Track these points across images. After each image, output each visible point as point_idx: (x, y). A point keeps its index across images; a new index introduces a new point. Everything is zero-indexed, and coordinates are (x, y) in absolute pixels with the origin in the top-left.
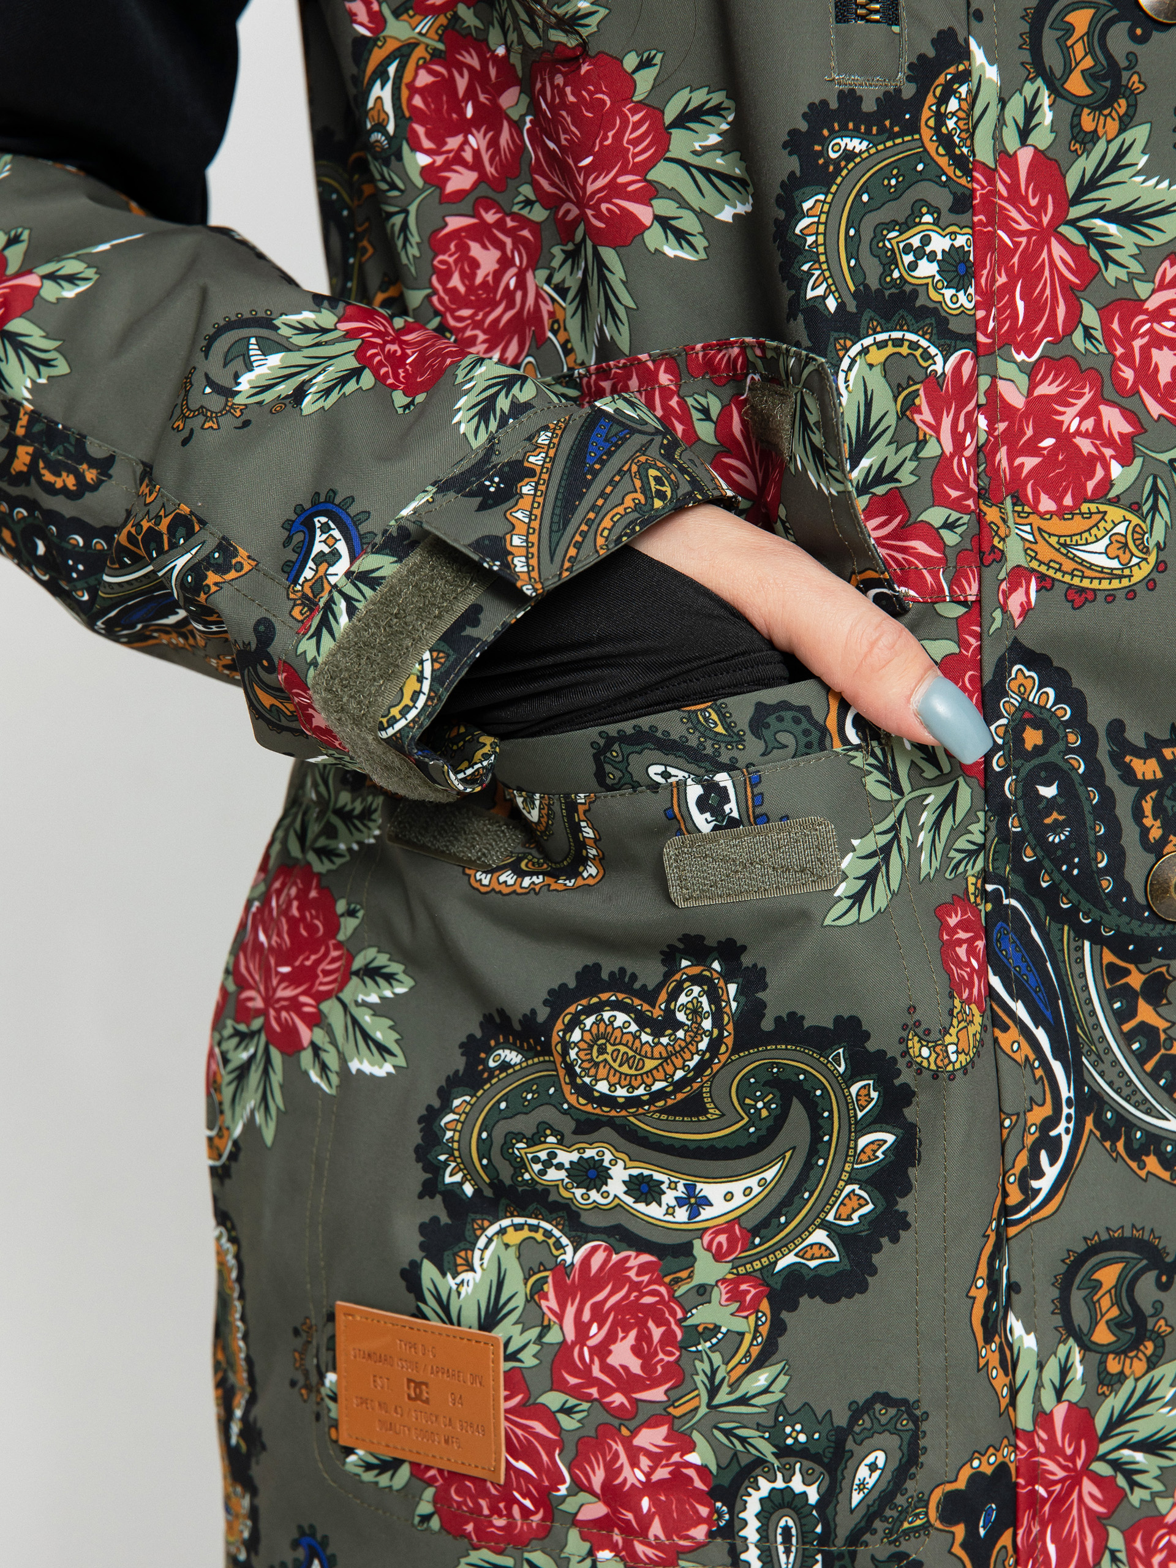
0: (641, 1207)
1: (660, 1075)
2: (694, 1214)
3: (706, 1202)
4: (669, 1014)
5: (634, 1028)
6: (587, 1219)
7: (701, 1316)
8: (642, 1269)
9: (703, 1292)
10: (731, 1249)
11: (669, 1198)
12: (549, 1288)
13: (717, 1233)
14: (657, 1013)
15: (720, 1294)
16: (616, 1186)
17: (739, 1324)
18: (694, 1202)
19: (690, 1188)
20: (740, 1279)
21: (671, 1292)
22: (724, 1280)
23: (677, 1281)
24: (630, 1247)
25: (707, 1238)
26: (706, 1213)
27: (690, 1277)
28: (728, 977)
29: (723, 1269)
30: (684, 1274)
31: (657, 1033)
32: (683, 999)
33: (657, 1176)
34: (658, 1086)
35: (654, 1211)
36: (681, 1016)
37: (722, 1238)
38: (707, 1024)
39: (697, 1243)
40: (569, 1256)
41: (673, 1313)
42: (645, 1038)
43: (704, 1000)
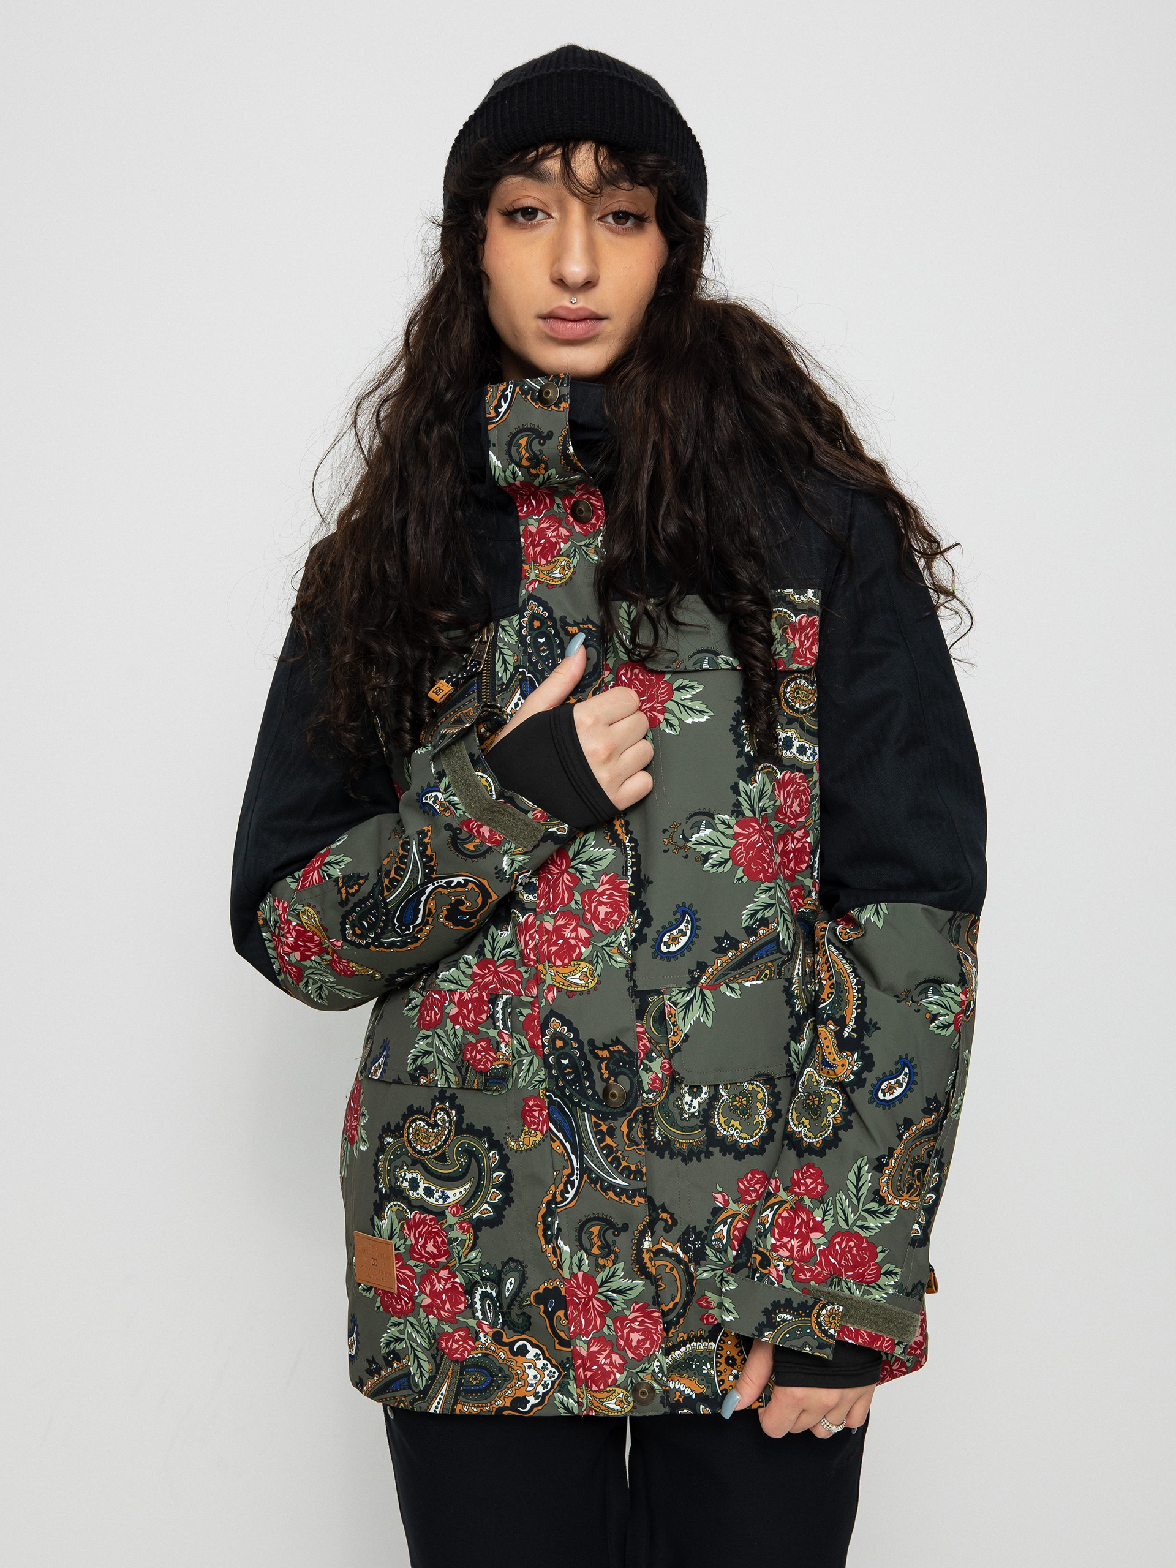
0: (428, 1199)
1: (434, 1143)
2: (444, 1201)
3: (448, 1197)
4: (436, 1122)
5: (426, 1127)
6: (413, 1203)
7: (451, 1235)
8: (431, 1220)
9: (451, 1226)
10: (458, 1213)
11: (436, 1196)
12: (405, 1226)
13: (452, 1207)
14: (432, 1122)
15: (456, 1227)
16: (421, 1191)
17: (464, 1237)
18: (444, 1197)
19: (443, 1192)
20: (462, 1222)
21: (441, 1227)
22: (457, 1223)
23: (443, 1223)
24: (427, 1213)
25: (449, 1209)
26: (448, 1201)
27: (446, 1222)
28: (452, 1107)
29: (456, 1219)
30: (444, 1221)
31: (433, 1129)
32: (439, 1117)
33: (433, 1188)
34: (434, 1147)
35: (432, 1200)
36: (439, 1122)
37: (454, 1209)
38: (447, 1125)
39: (446, 1211)
40: (410, 1216)
41: (443, 1234)
42: (430, 1130)
43: (445, 1116)
